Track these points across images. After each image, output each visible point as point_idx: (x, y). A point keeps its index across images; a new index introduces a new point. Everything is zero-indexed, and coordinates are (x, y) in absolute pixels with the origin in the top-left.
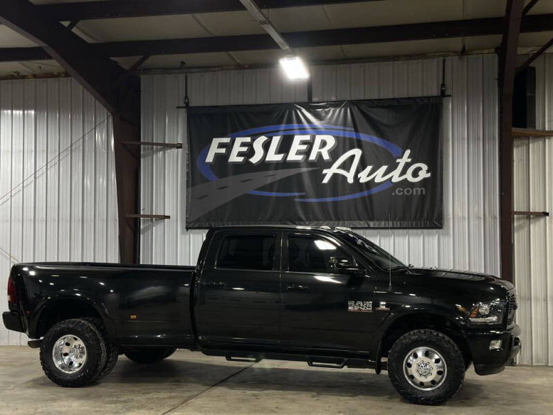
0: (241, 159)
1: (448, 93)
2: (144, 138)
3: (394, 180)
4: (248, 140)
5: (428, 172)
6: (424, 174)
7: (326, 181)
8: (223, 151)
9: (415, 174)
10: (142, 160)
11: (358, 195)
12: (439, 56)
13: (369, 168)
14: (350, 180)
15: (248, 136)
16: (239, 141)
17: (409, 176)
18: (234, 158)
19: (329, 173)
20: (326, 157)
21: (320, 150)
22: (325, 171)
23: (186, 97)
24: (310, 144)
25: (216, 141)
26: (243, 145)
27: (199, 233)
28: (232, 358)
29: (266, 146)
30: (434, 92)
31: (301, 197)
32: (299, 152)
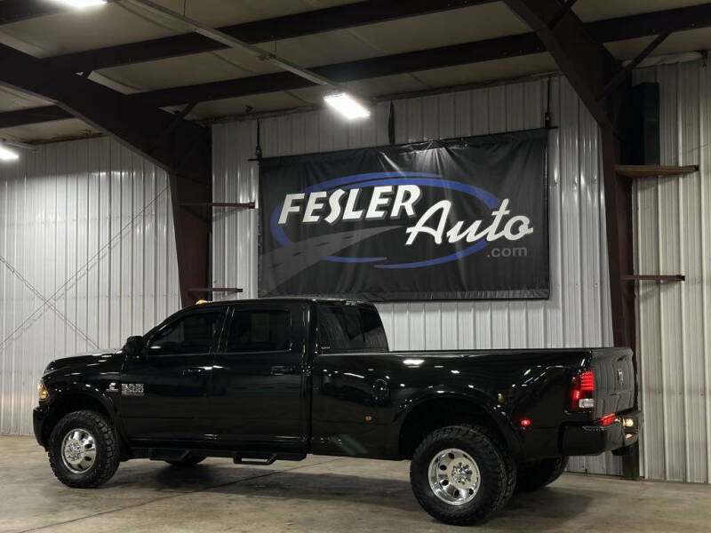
0: (316, 219)
1: (554, 123)
2: (216, 198)
3: (489, 239)
4: (324, 194)
5: (530, 226)
6: (525, 230)
7: (410, 242)
8: (297, 209)
9: (515, 230)
10: (214, 224)
11: (446, 259)
13: (460, 224)
14: (438, 241)
15: (323, 190)
16: (313, 197)
17: (507, 233)
18: (309, 218)
19: (413, 232)
20: (410, 212)
21: (404, 204)
22: (409, 230)
23: (258, 148)
24: (392, 196)
25: (290, 198)
26: (318, 201)
29: (343, 202)
30: (537, 123)
31: (382, 263)
32: (380, 208)
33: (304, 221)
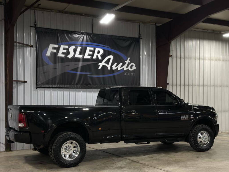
0: (63, 56)
3: (124, 69)
4: (67, 47)
6: (134, 68)
7: (100, 68)
8: (55, 51)
11: (112, 75)
12: (138, 22)
13: (116, 64)
14: (109, 68)
15: (67, 45)
16: (62, 47)
17: (129, 68)
18: (60, 55)
19: (101, 65)
20: (100, 58)
21: (97, 55)
22: (99, 64)
23: (35, 22)
24: (94, 51)
25: (51, 46)
26: (64, 49)
27: (43, 90)
28: (139, 143)
29: (75, 51)
30: (137, 36)
31: (90, 74)
32: (89, 55)
33: (58, 56)
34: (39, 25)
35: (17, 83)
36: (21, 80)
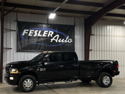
0: (31, 35)
1: (76, 25)
3: (65, 42)
6: (71, 41)
7: (51, 41)
8: (27, 33)
9: (70, 41)
11: (58, 45)
12: (74, 17)
13: (60, 39)
16: (31, 31)
17: (68, 41)
18: (30, 35)
19: (52, 40)
21: (50, 35)
22: (51, 39)
23: (17, 19)
24: (48, 33)
26: (32, 32)
27: (20, 53)
30: (73, 24)
31: (46, 45)
32: (46, 35)
34: (19, 20)
35: (7, 49)
36: (9, 48)
